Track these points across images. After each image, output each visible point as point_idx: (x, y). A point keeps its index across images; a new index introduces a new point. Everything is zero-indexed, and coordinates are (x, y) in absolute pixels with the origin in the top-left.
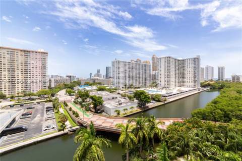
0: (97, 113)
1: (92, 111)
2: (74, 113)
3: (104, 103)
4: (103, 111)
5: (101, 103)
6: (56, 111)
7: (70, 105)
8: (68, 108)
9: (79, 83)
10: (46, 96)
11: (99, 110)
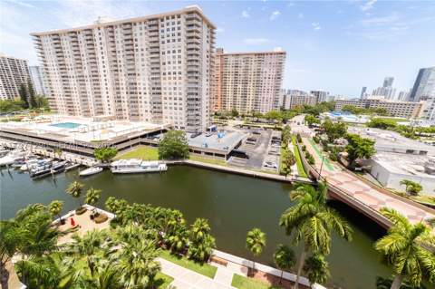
0: (353, 170)
1: (342, 164)
2: (308, 156)
3: (377, 156)
4: (369, 171)
5: (366, 154)
6: (283, 145)
7: (306, 141)
8: (301, 146)
9: (331, 108)
10: (276, 121)
11: (358, 166)
